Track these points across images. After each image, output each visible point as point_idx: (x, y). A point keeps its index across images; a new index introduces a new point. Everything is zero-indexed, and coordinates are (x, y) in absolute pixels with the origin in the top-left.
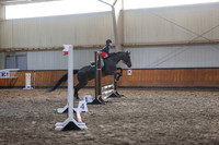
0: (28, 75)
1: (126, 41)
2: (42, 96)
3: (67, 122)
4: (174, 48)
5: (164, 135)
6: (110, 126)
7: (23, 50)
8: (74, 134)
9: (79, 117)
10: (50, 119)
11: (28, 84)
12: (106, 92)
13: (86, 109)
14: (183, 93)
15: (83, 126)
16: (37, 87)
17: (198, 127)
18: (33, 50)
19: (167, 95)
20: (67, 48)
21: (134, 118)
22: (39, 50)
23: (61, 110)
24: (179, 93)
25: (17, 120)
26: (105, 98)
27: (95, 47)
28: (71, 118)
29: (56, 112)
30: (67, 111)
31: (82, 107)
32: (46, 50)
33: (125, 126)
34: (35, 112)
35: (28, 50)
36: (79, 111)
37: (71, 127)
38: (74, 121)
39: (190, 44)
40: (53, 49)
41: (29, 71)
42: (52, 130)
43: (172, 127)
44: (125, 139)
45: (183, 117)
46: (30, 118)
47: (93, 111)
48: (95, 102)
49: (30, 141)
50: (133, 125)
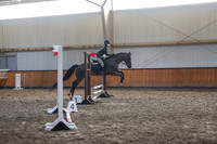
0: (18, 76)
1: (116, 42)
2: (32, 97)
3: (56, 122)
4: (163, 48)
5: (153, 134)
6: (99, 126)
7: (13, 50)
8: (64, 134)
9: (69, 117)
10: (39, 119)
11: (18, 84)
12: (96, 93)
13: (76, 110)
14: (172, 93)
15: (72, 126)
16: (27, 88)
17: (186, 127)
18: (23, 51)
19: (156, 95)
20: (57, 48)
21: (123, 118)
22: (29, 50)
23: (50, 111)
24: (168, 93)
25: (7, 120)
26: (94, 98)
27: (84, 48)
28: (61, 118)
29: (46, 112)
30: (56, 111)
31: (72, 107)
32: (36, 50)
33: (114, 126)
34: (25, 112)
35: (18, 51)
36: (68, 111)
37: (61, 127)
38: (64, 121)
39: (178, 44)
40: (43, 50)
41: (19, 72)
42: (42, 130)
43: (161, 126)
44: (115, 139)
45: (172, 116)
46: (20, 118)
47: (83, 111)
48: (85, 102)
49: (20, 141)
50: (123, 125)
